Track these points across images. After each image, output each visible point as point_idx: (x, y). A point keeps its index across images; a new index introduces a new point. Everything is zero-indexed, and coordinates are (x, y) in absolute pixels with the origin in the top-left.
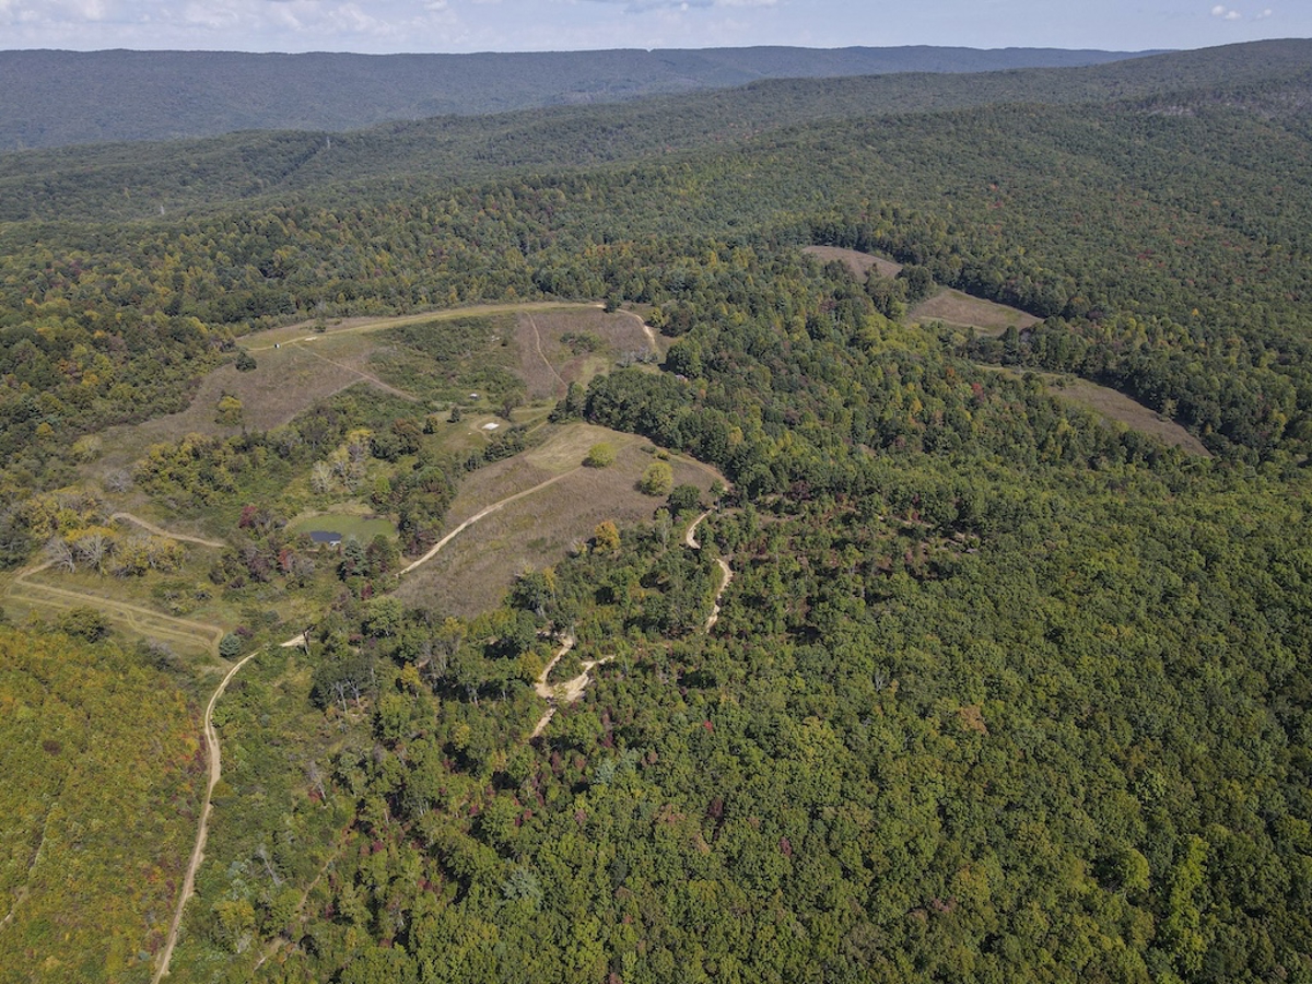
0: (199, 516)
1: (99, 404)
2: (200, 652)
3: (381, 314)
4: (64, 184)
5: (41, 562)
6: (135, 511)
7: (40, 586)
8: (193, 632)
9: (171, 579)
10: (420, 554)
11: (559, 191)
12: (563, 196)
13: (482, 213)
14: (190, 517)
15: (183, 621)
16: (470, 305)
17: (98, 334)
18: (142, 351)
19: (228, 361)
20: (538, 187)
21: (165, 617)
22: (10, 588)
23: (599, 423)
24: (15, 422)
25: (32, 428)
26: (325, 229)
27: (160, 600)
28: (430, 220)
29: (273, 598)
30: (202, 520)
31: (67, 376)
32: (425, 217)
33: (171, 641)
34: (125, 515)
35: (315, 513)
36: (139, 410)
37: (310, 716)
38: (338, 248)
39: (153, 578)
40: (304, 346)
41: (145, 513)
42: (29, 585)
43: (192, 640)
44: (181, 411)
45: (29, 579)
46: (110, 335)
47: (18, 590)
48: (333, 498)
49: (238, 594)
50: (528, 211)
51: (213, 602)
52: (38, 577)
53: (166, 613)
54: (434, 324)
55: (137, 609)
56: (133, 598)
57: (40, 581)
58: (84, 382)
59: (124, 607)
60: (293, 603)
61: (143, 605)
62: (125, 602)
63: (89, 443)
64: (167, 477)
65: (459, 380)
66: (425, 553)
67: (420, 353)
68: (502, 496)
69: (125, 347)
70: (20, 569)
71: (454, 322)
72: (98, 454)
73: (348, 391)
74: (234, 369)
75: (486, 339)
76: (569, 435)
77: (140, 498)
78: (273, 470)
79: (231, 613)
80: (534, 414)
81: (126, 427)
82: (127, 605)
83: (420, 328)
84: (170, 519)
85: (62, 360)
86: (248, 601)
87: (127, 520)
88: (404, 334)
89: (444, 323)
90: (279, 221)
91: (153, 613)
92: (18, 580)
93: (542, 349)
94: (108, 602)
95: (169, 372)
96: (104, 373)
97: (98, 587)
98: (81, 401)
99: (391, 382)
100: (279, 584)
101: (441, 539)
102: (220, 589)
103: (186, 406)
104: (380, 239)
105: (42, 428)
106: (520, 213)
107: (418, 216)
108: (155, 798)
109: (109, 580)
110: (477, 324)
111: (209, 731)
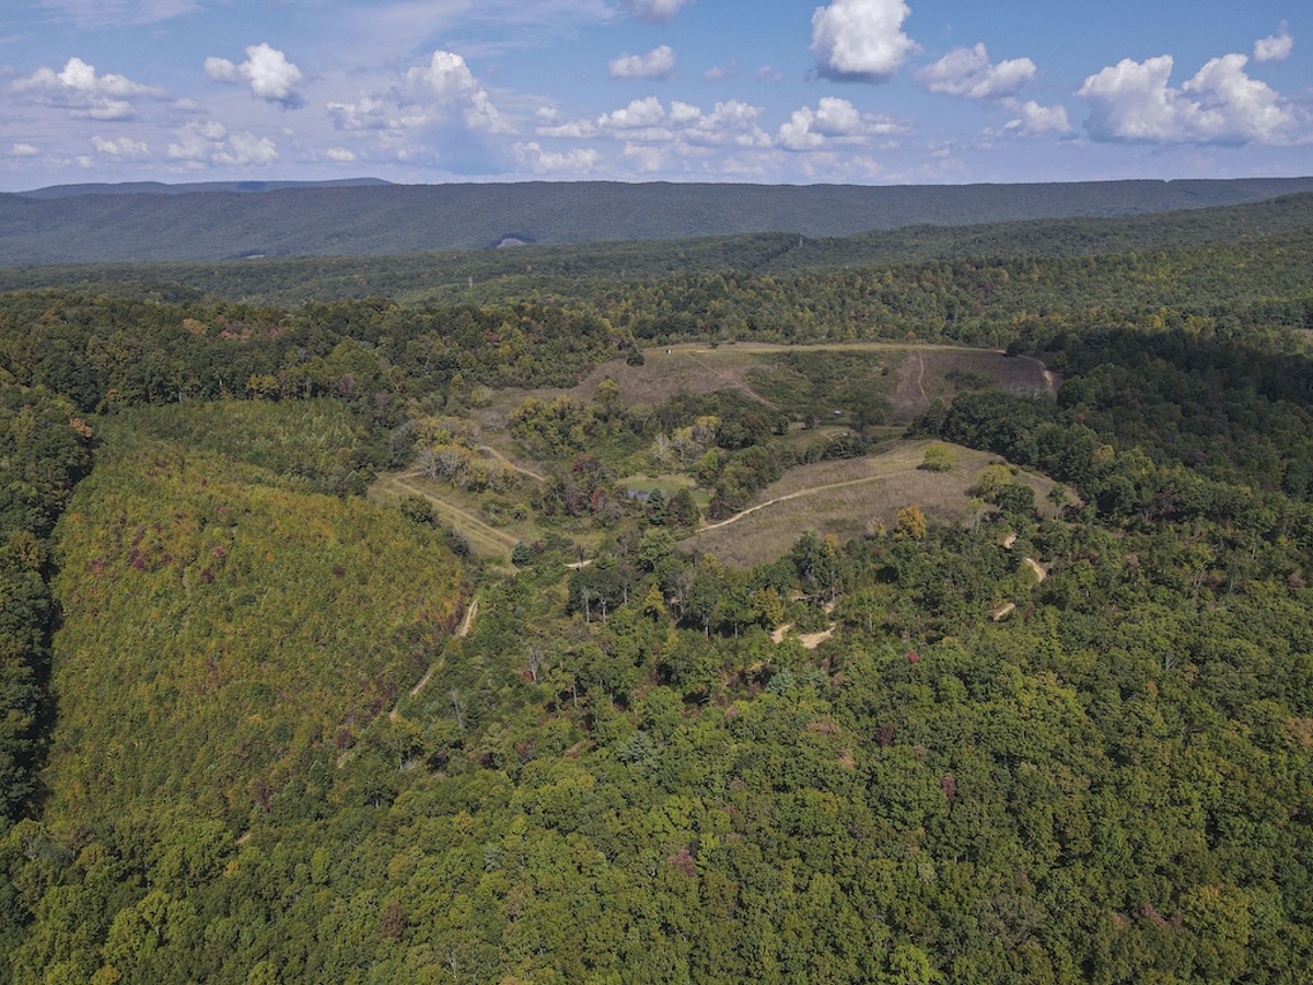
0: (545, 458)
1: (504, 369)
2: (498, 555)
3: (775, 341)
4: (579, 264)
5: (415, 471)
6: (497, 447)
7: (406, 487)
8: (499, 540)
9: (501, 499)
10: (721, 518)
11: (1004, 271)
12: (1007, 275)
13: (915, 285)
14: (538, 459)
15: (496, 531)
16: (864, 341)
17: (525, 318)
18: (556, 337)
19: (623, 357)
20: (982, 267)
21: (484, 525)
22: (386, 484)
23: (954, 441)
24: (438, 368)
25: (449, 377)
26: (761, 289)
27: (486, 513)
28: (862, 289)
29: (576, 531)
30: (545, 462)
31: (489, 344)
32: (858, 285)
33: (479, 543)
34: (489, 448)
35: (644, 478)
36: (536, 379)
37: (560, 621)
38: (768, 305)
39: (488, 494)
40: (693, 355)
41: (504, 449)
42: (400, 484)
43: (495, 546)
44: (568, 387)
45: (402, 480)
46: (533, 322)
47: (390, 486)
48: (666, 469)
49: (548, 520)
50: (964, 287)
51: (526, 523)
52: (408, 480)
53: (486, 522)
54: (821, 352)
55: (466, 515)
56: (466, 507)
57: (409, 484)
58: (500, 350)
59: (457, 512)
60: (590, 537)
61: (471, 513)
62: (460, 508)
63: (487, 393)
64: (532, 427)
65: (829, 400)
66: (726, 519)
67: (801, 375)
68: (822, 483)
69: (542, 333)
70: (399, 473)
71: (842, 353)
72: (489, 404)
73: (716, 393)
74: (625, 364)
75: (867, 368)
76: (916, 448)
77: (506, 438)
78: (624, 441)
79: (537, 533)
80: (890, 430)
81: (519, 390)
82: (457, 511)
83: (805, 355)
84: (521, 457)
85: (488, 330)
86: (555, 528)
87: (489, 452)
88: (791, 359)
89: (832, 352)
90: (722, 280)
91: (476, 520)
92: (394, 480)
93: (924, 381)
94: (448, 506)
95: (571, 357)
96: (516, 345)
97: (445, 495)
98: (492, 365)
99: (759, 392)
100: (587, 522)
101: (746, 509)
102: (536, 514)
103: (576, 384)
104: (808, 301)
105: (457, 377)
106: (955, 288)
107: (851, 285)
108: (398, 635)
109: (456, 492)
110: (864, 357)
111: (472, 610)
